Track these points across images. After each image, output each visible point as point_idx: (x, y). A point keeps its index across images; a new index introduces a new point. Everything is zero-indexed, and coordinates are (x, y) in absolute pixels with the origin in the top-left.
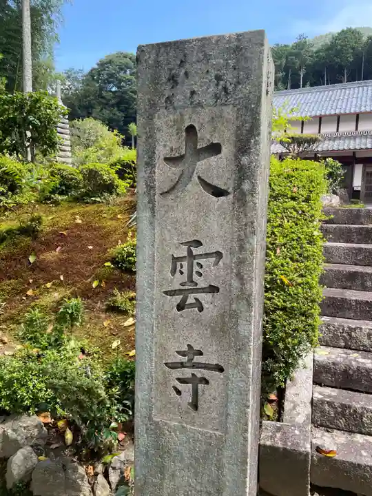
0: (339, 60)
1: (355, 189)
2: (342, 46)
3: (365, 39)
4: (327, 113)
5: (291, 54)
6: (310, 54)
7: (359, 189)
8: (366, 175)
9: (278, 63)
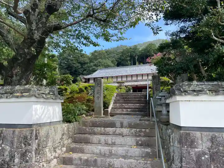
5: (132, 51)
9: (128, 55)
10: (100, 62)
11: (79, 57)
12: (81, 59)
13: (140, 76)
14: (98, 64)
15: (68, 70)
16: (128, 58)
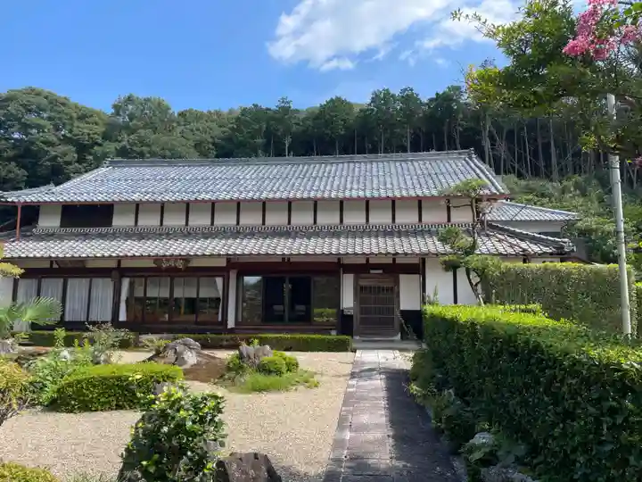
0: (329, 132)
1: (346, 312)
2: (332, 117)
3: (357, 110)
4: (298, 196)
5: (273, 118)
6: (296, 121)
7: (352, 312)
8: (359, 291)
9: (257, 127)
10: (142, 142)
11: (71, 118)
12: (82, 129)
13: (302, 209)
14: (135, 148)
15: (24, 167)
16: (260, 141)
